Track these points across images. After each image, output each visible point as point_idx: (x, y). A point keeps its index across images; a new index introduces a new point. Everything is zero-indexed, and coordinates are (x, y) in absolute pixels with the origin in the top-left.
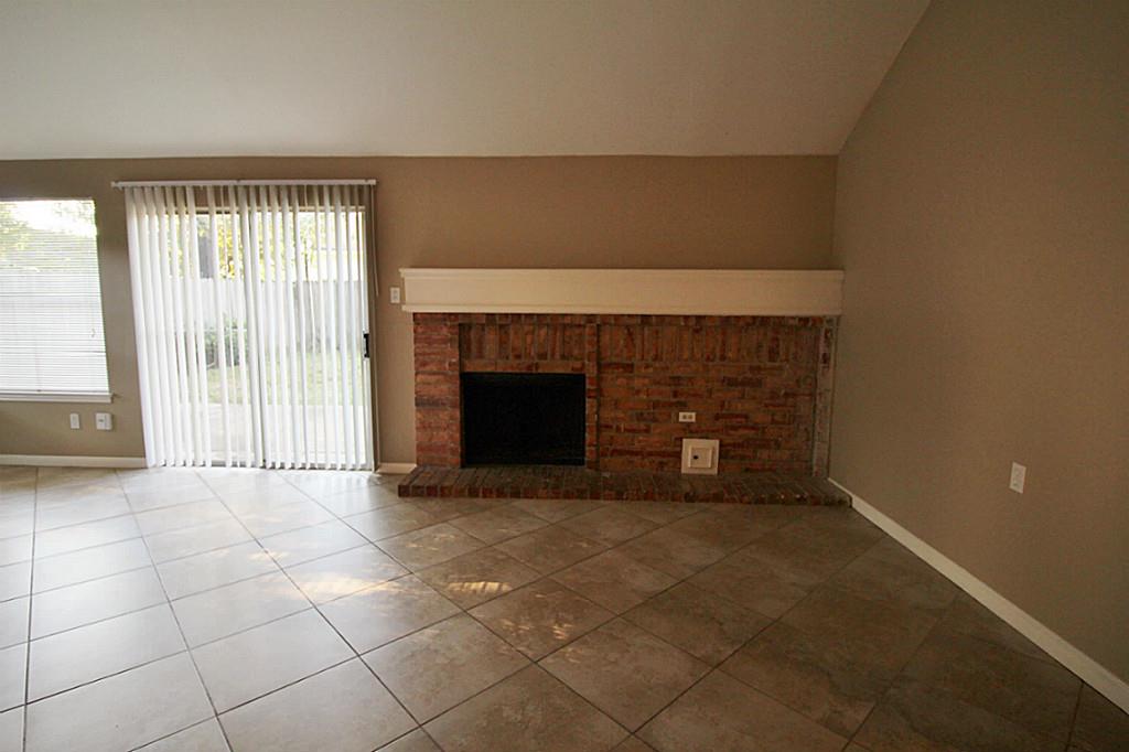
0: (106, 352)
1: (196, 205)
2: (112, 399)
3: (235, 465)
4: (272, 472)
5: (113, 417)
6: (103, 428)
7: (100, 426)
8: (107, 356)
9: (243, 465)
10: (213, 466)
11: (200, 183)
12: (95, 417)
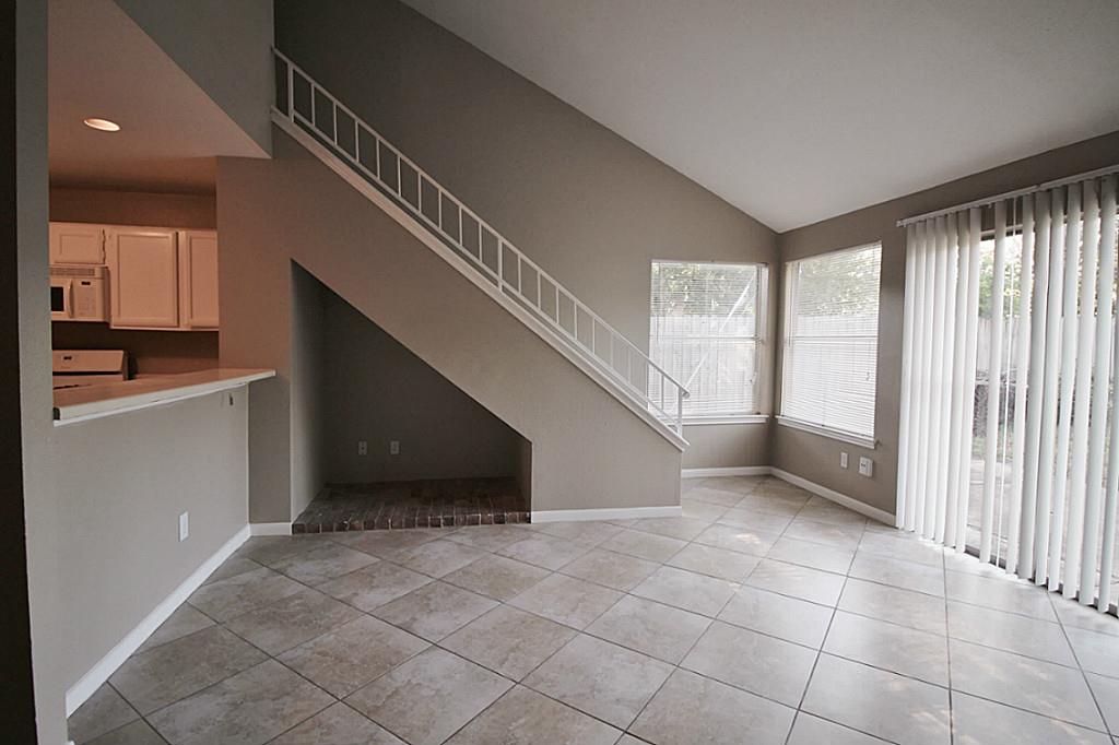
0: (876, 396)
1: (983, 230)
2: (875, 445)
3: (993, 562)
4: (1042, 592)
5: (874, 464)
6: (864, 473)
7: (862, 471)
8: (876, 401)
9: (1002, 566)
10: (967, 552)
11: (988, 201)
12: (859, 460)
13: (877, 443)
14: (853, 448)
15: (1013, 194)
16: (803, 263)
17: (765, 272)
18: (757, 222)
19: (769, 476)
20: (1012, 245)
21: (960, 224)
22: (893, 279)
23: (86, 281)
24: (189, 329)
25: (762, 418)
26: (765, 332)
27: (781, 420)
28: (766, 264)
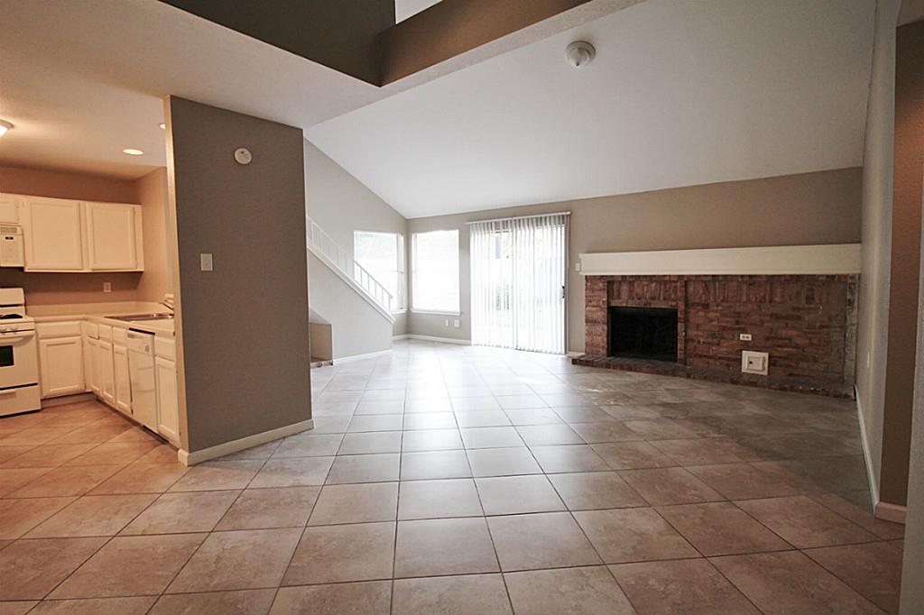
1: (496, 229)
3: (504, 347)
4: (520, 352)
5: (460, 322)
7: (456, 325)
9: (508, 348)
10: (496, 347)
12: (454, 321)
13: (461, 313)
14: (451, 317)
15: (505, 219)
16: (419, 235)
17: (402, 239)
18: (398, 213)
19: (409, 339)
20: (504, 235)
21: (488, 227)
22: (464, 246)
23: (9, 236)
24: (90, 271)
25: (404, 311)
26: (403, 269)
27: (413, 311)
28: (402, 234)
